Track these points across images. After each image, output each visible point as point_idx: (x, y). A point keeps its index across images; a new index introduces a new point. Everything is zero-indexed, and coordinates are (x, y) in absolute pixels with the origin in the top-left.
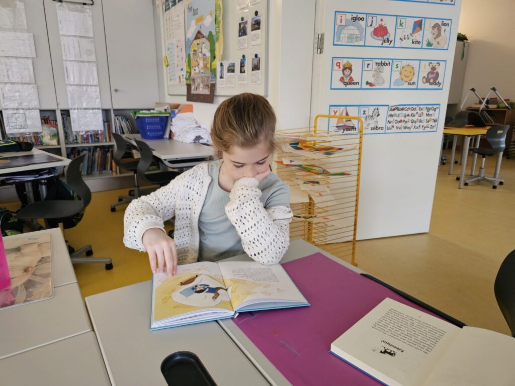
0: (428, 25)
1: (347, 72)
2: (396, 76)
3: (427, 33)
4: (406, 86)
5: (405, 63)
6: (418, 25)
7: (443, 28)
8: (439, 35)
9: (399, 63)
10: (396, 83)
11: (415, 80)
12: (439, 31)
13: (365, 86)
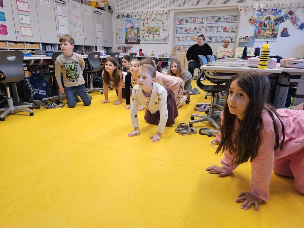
0: (197, 29)
1: (179, 39)
2: (190, 39)
3: (197, 30)
4: (193, 41)
5: (192, 36)
6: (195, 29)
7: (201, 29)
8: (200, 30)
9: (191, 37)
10: (190, 41)
11: (195, 40)
12: (200, 29)
13: (183, 41)
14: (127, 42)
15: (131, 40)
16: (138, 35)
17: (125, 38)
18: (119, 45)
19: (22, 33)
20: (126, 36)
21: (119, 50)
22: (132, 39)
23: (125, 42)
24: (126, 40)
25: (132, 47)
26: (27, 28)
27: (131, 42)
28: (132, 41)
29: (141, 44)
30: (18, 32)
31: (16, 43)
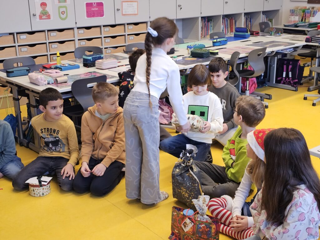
18: (293, 6)
19: (124, 11)
21: (293, 17)
26: (131, 3)
30: (118, 10)
31: (113, 26)
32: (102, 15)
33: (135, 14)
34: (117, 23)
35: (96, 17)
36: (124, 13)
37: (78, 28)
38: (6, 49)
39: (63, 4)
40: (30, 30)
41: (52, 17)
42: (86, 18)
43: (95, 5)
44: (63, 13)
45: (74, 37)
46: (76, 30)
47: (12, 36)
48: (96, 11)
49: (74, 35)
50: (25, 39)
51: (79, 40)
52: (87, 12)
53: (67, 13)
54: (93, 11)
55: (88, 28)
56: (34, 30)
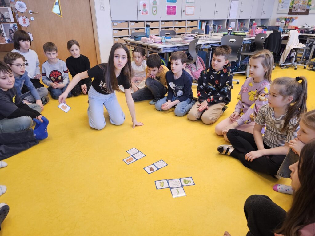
14: (290, 12)
15: (297, 9)
16: (308, 3)
17: (290, 7)
18: (278, 16)
19: (186, 12)
20: (291, 5)
21: (278, 23)
22: (299, 8)
23: (288, 12)
24: (290, 9)
25: (296, 18)
27: (296, 11)
28: (299, 11)
29: (309, 15)
30: (184, 11)
31: (180, 21)
32: (175, 14)
33: (192, 15)
34: (183, 19)
35: (172, 14)
36: (186, 14)
37: (162, 21)
38: (123, 30)
39: (155, 5)
40: (136, 20)
41: (148, 13)
42: (166, 15)
43: (172, 7)
44: (155, 11)
45: (159, 26)
46: (160, 21)
47: (127, 23)
48: (172, 11)
49: (159, 25)
50: (134, 25)
51: (161, 28)
52: (167, 11)
53: (157, 10)
54: (171, 11)
55: (167, 21)
56: (139, 20)
